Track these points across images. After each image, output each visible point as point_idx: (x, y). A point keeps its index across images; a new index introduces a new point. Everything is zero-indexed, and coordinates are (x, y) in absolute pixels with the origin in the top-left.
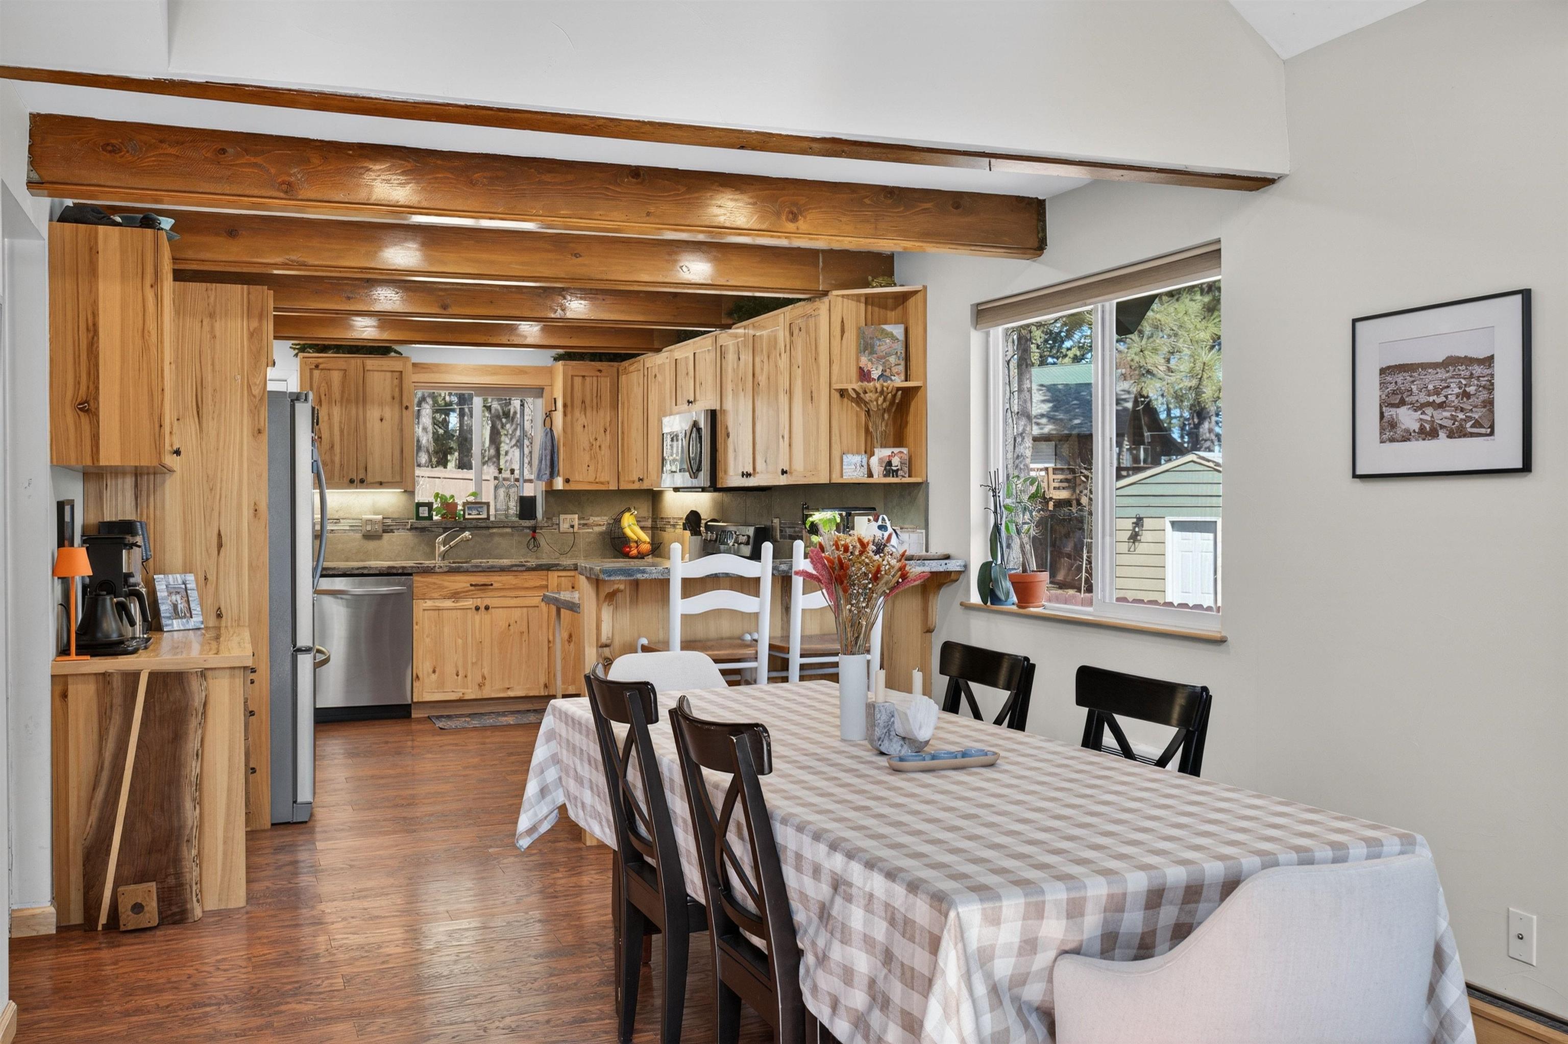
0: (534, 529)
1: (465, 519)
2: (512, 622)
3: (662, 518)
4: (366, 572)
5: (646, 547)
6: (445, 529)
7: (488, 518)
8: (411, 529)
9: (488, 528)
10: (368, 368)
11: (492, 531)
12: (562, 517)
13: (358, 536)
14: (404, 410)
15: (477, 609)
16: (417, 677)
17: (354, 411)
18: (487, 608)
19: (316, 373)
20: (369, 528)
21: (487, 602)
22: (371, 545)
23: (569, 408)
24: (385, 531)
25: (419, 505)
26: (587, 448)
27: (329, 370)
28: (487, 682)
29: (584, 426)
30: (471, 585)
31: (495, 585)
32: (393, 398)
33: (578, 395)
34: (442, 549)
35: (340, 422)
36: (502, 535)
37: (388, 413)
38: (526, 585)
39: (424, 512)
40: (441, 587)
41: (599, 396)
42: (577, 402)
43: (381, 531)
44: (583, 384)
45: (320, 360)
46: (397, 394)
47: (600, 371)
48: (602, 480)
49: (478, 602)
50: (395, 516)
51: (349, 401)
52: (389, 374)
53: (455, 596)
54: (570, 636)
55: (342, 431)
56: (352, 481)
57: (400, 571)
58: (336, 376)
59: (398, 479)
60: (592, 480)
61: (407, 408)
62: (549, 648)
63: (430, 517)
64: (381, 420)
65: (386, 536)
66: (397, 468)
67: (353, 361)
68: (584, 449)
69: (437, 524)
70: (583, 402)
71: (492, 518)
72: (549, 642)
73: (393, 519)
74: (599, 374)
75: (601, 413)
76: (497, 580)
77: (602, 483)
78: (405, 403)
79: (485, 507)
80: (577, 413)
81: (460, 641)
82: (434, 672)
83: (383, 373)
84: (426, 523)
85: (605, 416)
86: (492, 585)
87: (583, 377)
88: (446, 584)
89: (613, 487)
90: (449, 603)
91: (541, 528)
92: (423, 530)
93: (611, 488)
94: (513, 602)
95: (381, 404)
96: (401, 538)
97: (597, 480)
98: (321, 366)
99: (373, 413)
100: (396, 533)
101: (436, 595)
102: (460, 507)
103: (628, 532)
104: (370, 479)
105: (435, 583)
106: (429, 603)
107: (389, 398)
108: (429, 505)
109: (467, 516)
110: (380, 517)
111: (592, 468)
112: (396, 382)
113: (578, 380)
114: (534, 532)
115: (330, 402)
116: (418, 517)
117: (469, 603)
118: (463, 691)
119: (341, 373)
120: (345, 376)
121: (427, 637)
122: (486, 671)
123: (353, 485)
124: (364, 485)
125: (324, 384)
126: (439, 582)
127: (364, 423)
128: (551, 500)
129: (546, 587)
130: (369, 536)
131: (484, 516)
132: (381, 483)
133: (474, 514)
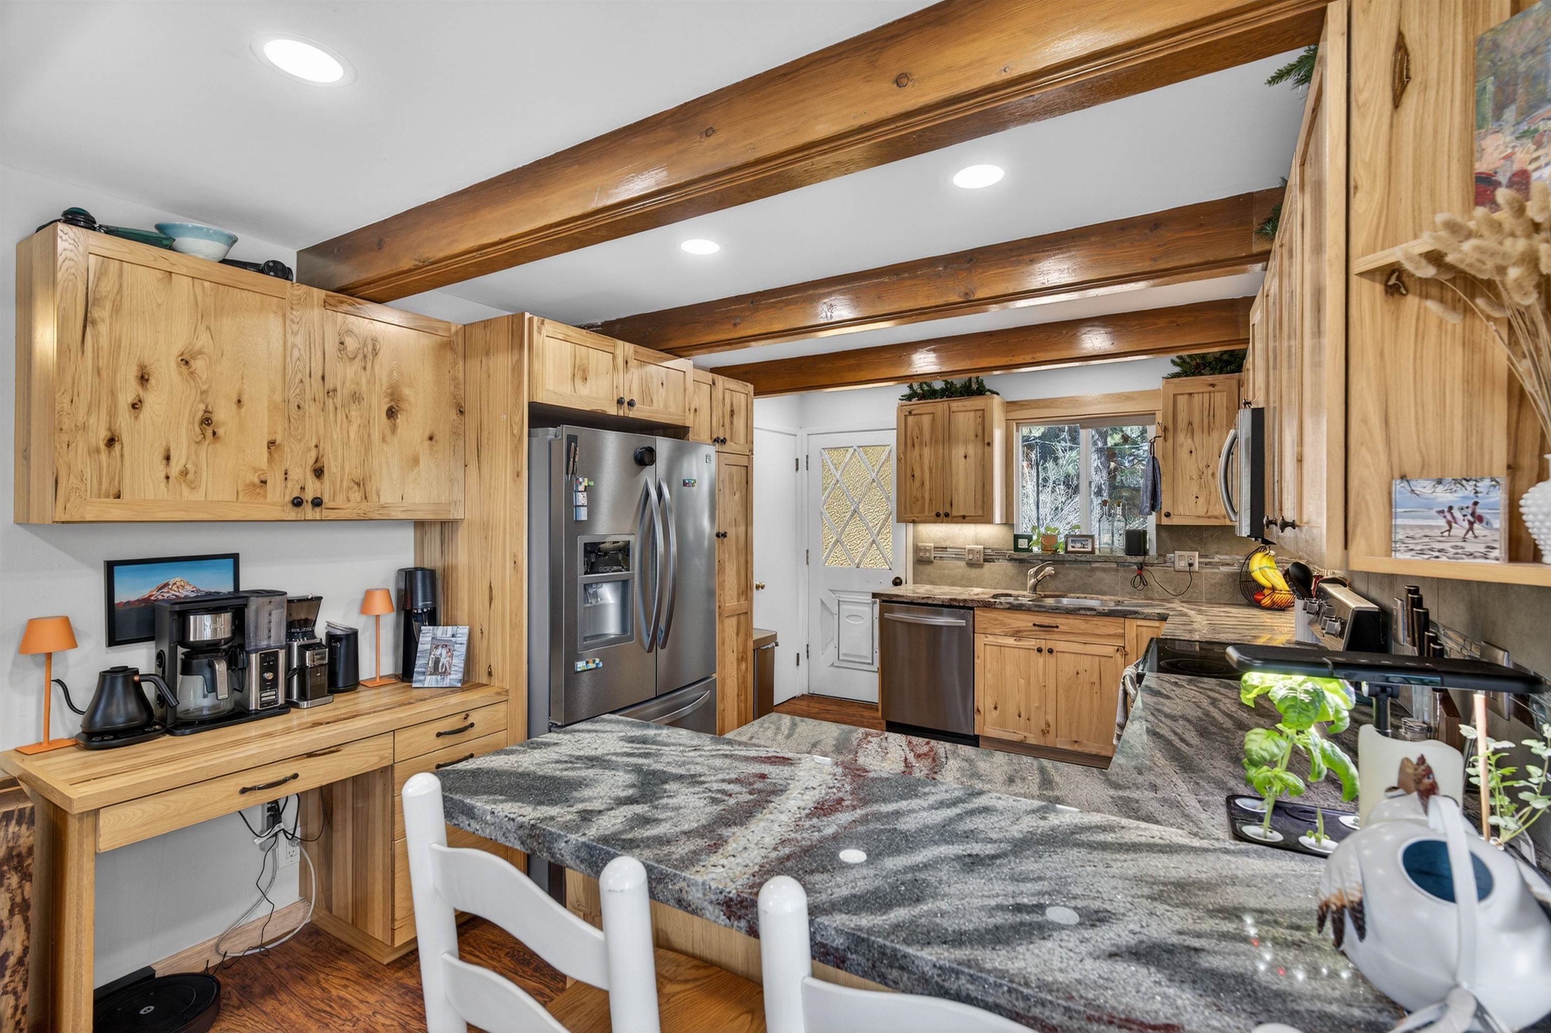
0: (1141, 567)
1: (1066, 552)
2: (1080, 669)
4: (930, 602)
5: (1283, 596)
7: (1093, 552)
8: (1011, 560)
9: (1091, 562)
10: (953, 409)
11: (1094, 565)
12: (1178, 553)
13: (962, 564)
14: (986, 447)
15: (1040, 650)
16: (978, 710)
17: (941, 451)
18: (1051, 651)
19: (910, 419)
20: (971, 557)
21: (1050, 644)
22: (974, 572)
24: (985, 560)
25: (1017, 538)
26: (1195, 476)
27: (922, 414)
28: (1052, 730)
29: (1191, 452)
30: (1034, 625)
31: (1062, 628)
32: (977, 436)
33: (1182, 417)
34: (1032, 581)
35: (930, 462)
36: (1104, 570)
37: (971, 450)
38: (1097, 631)
39: (1023, 543)
40: (1003, 624)
41: (1211, 414)
42: (1182, 424)
43: (982, 560)
44: (1190, 402)
45: (913, 407)
46: (980, 432)
47: (1213, 385)
48: (1216, 513)
49: (1042, 644)
50: (996, 546)
51: (937, 442)
52: (972, 414)
53: (1017, 634)
55: (931, 470)
56: (938, 515)
57: (961, 604)
58: (926, 420)
60: (1202, 514)
61: (989, 444)
63: (1029, 550)
64: (965, 457)
65: (987, 565)
66: (979, 503)
67: (940, 405)
68: (1191, 478)
69: (1034, 556)
70: (1190, 423)
71: (1097, 552)
73: (993, 550)
74: (1211, 389)
75: (1215, 434)
76: (1064, 623)
77: (1216, 517)
78: (987, 440)
79: (1091, 541)
80: (1181, 437)
81: (1022, 682)
82: (996, 708)
83: (967, 413)
84: (1024, 555)
85: (1220, 437)
86: (1057, 627)
87: (1190, 394)
88: (1007, 621)
90: (1011, 641)
91: (1152, 565)
92: (1021, 561)
94: (1083, 649)
95: (966, 442)
96: (1001, 567)
97: (1209, 514)
98: (913, 412)
99: (958, 452)
100: (997, 563)
101: (997, 631)
102: (1062, 540)
103: (1260, 577)
104: (955, 513)
105: (996, 620)
106: (991, 638)
107: (973, 437)
108: (1030, 538)
109: (1070, 549)
110: (982, 547)
111: (1201, 500)
112: (979, 420)
113: (1182, 399)
114: (1140, 569)
115: (921, 444)
116: (1016, 548)
117: (1032, 643)
118: (1025, 734)
119: (930, 417)
120: (933, 420)
121: (989, 672)
122: (1050, 718)
123: (940, 519)
124: (949, 519)
125: (916, 428)
126: (1000, 618)
127: (950, 461)
128: (1164, 534)
129: (1123, 636)
130: (971, 564)
131: (1090, 549)
132: (964, 517)
133: (1078, 547)
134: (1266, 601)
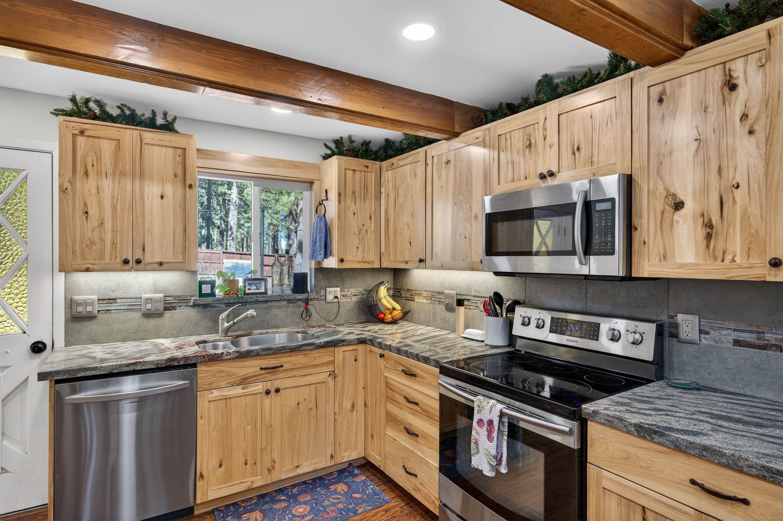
0: (307, 301)
1: (245, 294)
2: (301, 400)
3: (408, 290)
4: (139, 368)
5: (398, 313)
6: (229, 305)
7: (266, 293)
8: (194, 306)
9: (266, 302)
10: (145, 141)
11: (269, 304)
12: (329, 289)
13: (137, 315)
14: (187, 189)
15: (268, 392)
16: (202, 476)
17: (129, 186)
18: (277, 391)
19: (81, 140)
20: (149, 306)
21: (277, 384)
22: (152, 323)
23: (342, 198)
24: (166, 309)
25: (201, 283)
26: (357, 232)
27: (98, 137)
28: (277, 466)
29: (354, 214)
30: (261, 369)
31: (286, 366)
32: (176, 176)
33: (349, 186)
34: (226, 325)
35: (112, 199)
36: (279, 307)
37: (169, 190)
38: (315, 363)
39: (206, 289)
40: (229, 375)
41: (366, 188)
42: (349, 192)
43: (162, 308)
44: (354, 177)
45: (86, 126)
46: (180, 173)
47: (367, 167)
48: (368, 260)
49: (269, 386)
50: (176, 294)
51: (122, 174)
52: (171, 150)
53: (244, 381)
54: (353, 406)
55: (114, 208)
56: (126, 262)
57: (182, 363)
58: (107, 146)
59: (180, 259)
60: (361, 260)
61: (191, 186)
62: (335, 420)
63: (213, 294)
64: (162, 197)
65: (168, 314)
66: (179, 248)
67: (128, 132)
68: (354, 233)
69: (220, 301)
70: (354, 192)
71: (269, 293)
72: (335, 414)
73: (175, 297)
74: (366, 169)
75: (368, 202)
76: (287, 361)
77: (368, 263)
78: (188, 182)
79: (263, 283)
80: (349, 202)
81: (249, 428)
82: (220, 466)
83: (164, 149)
84: (209, 300)
85: (371, 205)
86: (282, 366)
87: (354, 170)
88: (234, 370)
89: (377, 266)
90: (238, 390)
91: (312, 300)
92: (205, 306)
93: (375, 266)
94: (303, 381)
95: (163, 181)
96: (184, 314)
97: (364, 260)
98: (87, 133)
99: (152, 190)
100: (178, 311)
101: (222, 384)
102: (241, 284)
103: (384, 301)
104: (148, 259)
105: (223, 371)
106: (216, 394)
107: (171, 176)
108: (212, 283)
109: (247, 291)
110: (162, 295)
111: (360, 250)
112: (179, 159)
113: (349, 173)
114: (307, 304)
115: (99, 174)
116: (201, 295)
117: (259, 387)
118: (252, 479)
119: (114, 143)
120: (118, 147)
121: (213, 430)
122: (276, 455)
123: (127, 267)
124: (141, 266)
125: (91, 153)
126: (225, 369)
127: (142, 198)
128: (320, 276)
129: (333, 362)
130: (148, 315)
131: (263, 290)
132: (161, 264)
133: (253, 290)
134: (389, 317)
